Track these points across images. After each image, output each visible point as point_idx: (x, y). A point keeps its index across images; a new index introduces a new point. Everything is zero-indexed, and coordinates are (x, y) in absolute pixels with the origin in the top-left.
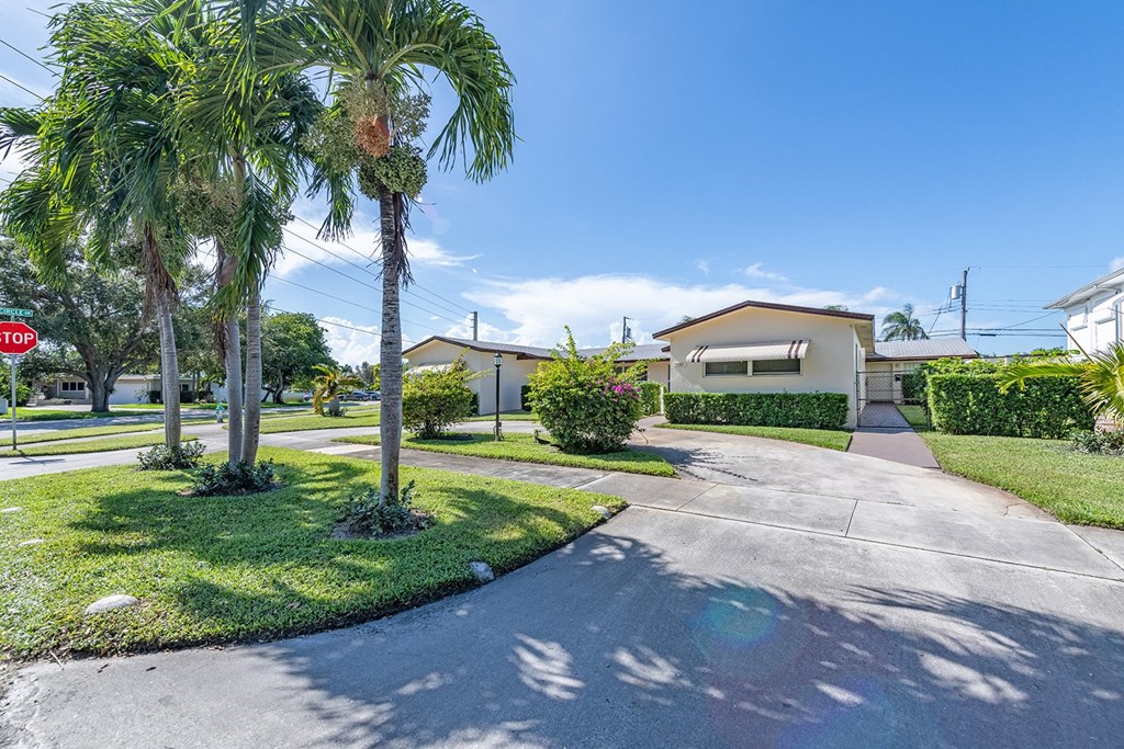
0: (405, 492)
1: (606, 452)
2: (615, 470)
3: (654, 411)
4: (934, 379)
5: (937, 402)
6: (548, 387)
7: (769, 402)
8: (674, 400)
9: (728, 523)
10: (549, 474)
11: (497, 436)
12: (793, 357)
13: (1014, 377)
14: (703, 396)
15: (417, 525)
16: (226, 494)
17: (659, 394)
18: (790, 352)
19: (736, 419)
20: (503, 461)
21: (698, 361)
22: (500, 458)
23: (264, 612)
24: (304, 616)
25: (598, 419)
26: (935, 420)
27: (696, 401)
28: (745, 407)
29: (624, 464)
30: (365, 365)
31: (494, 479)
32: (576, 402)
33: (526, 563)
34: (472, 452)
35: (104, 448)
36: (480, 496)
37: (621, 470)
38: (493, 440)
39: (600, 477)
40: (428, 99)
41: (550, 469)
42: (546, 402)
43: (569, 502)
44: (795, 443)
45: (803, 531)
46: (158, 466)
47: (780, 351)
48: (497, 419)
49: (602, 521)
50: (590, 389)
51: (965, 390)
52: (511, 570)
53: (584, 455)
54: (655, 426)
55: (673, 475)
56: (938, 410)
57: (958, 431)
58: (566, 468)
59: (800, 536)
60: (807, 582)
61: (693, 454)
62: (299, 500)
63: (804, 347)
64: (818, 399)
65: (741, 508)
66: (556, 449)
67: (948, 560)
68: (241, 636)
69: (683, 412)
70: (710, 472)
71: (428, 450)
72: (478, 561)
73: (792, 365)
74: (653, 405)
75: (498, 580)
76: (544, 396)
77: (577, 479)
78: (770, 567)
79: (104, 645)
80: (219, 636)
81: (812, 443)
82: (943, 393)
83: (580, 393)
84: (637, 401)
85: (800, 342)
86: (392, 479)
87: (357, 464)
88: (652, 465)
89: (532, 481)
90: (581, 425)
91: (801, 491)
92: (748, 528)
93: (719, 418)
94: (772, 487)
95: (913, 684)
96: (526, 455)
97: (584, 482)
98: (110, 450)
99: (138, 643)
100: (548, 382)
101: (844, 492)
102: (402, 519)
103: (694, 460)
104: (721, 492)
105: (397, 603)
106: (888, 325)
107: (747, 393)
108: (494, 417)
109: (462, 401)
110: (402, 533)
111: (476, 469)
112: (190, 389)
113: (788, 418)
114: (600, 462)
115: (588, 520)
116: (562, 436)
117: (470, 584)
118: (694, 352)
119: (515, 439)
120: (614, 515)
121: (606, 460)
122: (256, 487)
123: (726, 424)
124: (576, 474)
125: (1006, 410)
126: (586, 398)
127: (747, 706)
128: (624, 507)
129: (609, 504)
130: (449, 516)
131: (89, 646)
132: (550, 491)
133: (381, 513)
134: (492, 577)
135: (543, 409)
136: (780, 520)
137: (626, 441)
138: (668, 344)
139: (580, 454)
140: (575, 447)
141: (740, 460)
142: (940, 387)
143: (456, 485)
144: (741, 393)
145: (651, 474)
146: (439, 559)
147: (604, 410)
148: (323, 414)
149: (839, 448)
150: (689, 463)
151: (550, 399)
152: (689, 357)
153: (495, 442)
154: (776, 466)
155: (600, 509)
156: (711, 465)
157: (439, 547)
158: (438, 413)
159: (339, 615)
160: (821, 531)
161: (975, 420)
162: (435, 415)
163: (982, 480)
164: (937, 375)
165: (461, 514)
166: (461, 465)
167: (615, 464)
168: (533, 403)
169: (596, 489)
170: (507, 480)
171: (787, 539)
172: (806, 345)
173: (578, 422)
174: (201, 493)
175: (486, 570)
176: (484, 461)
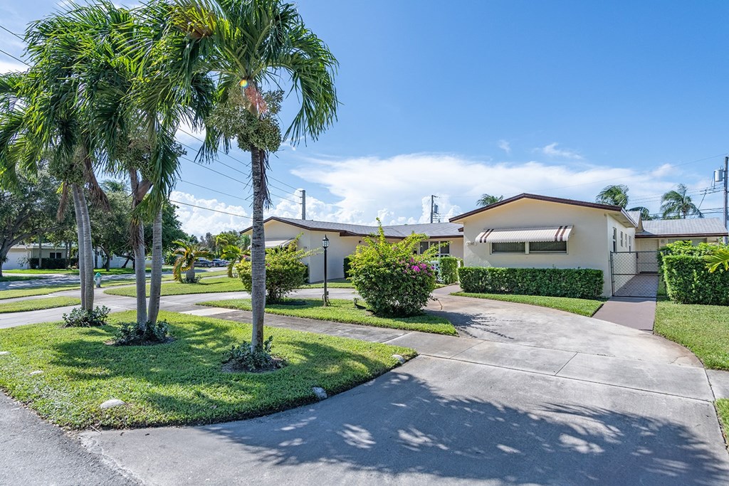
0: (266, 343)
1: (408, 316)
2: (413, 330)
3: (451, 281)
4: (667, 259)
5: (670, 278)
6: (364, 266)
7: (541, 275)
8: (467, 273)
9: (483, 366)
10: (365, 333)
11: (325, 302)
12: (559, 240)
13: (719, 261)
14: (490, 270)
15: (276, 365)
16: (139, 344)
17: (456, 266)
18: (556, 235)
19: (515, 289)
20: (331, 322)
21: (485, 242)
22: (328, 320)
23: (198, 410)
24: (220, 413)
25: (401, 290)
26: (669, 292)
27: (484, 273)
28: (523, 279)
29: (420, 325)
30: (208, 235)
31: (324, 336)
32: (384, 278)
33: (347, 389)
34: (307, 315)
35: (22, 309)
36: (315, 347)
37: (417, 330)
38: (322, 305)
39: (402, 335)
40: (282, 92)
41: (365, 328)
42: (362, 277)
43: (377, 351)
44: (555, 310)
45: (529, 372)
46: (79, 323)
47: (548, 235)
48: (325, 287)
49: (399, 365)
50: (395, 268)
51: (690, 268)
52: (338, 393)
53: (391, 318)
54: (451, 294)
55: (455, 334)
56: (671, 283)
57: (686, 301)
58: (377, 328)
59: (526, 375)
60: (517, 400)
61: (474, 318)
62: (190, 349)
63: (568, 231)
64: (580, 274)
65: (494, 357)
66: (370, 313)
67: (610, 390)
68: (188, 422)
69: (475, 283)
70: (481, 332)
71: (273, 313)
72: (317, 386)
73: (559, 246)
74: (451, 276)
75: (330, 398)
76: (360, 273)
77: (383, 336)
78: (498, 392)
79: (118, 423)
80: (177, 421)
81: (567, 310)
82: (674, 270)
83: (387, 271)
84: (431, 277)
85: (566, 227)
86: (259, 334)
87: (223, 323)
88: (441, 327)
89: (352, 337)
90: (389, 295)
91: (542, 346)
92: (494, 370)
93: (503, 288)
94: (522, 343)
95: (548, 446)
96: (348, 317)
97: (389, 339)
98: (27, 311)
99: (136, 423)
100: (364, 262)
101: (572, 347)
102: (267, 361)
103: (473, 323)
104: (485, 346)
105: (271, 408)
106: (665, 202)
107: (524, 268)
108: (323, 285)
109: (297, 274)
110: (267, 370)
111: (310, 328)
112: (63, 256)
113: (556, 289)
114: (402, 324)
115: (389, 364)
116: (374, 304)
117: (312, 400)
118: (482, 234)
119: (339, 304)
120: (407, 361)
121: (407, 322)
122: (158, 340)
123: (507, 293)
124: (384, 333)
125: (722, 285)
126: (392, 275)
127: (459, 452)
128: (414, 356)
129: (404, 353)
130: (297, 359)
131: (110, 423)
132: (364, 344)
133: (253, 356)
134: (326, 397)
135: (360, 282)
136: (517, 365)
137: (424, 308)
138: (462, 226)
139: (389, 318)
140: (383, 311)
141: (508, 323)
142: (672, 266)
143: (297, 339)
144: (520, 268)
145: (438, 333)
146: (293, 385)
147: (406, 284)
148: (181, 281)
149: (586, 314)
150: (469, 325)
151: (366, 275)
152: (478, 239)
153: (324, 307)
154: (533, 327)
155: (397, 357)
156: (484, 327)
157: (292, 378)
158: (278, 284)
159: (240, 413)
160: (542, 372)
161: (699, 292)
162: (277, 285)
163: (674, 339)
164: (670, 256)
165: (304, 358)
166: (300, 325)
167: (413, 325)
168: (353, 278)
169: (396, 343)
170: (334, 337)
171: (516, 377)
172: (570, 230)
173: (386, 293)
174: (122, 344)
175: (322, 392)
176: (317, 323)
